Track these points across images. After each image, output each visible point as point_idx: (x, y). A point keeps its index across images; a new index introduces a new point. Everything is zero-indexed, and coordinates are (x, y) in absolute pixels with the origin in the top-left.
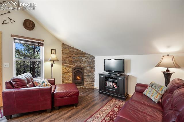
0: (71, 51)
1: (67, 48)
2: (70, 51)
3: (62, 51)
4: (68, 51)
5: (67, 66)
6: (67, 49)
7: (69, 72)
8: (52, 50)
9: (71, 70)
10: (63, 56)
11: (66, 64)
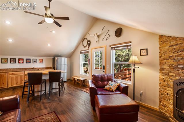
0: (172, 46)
1: (165, 42)
2: (170, 46)
3: (160, 48)
4: (167, 47)
5: (165, 74)
6: (165, 44)
7: (169, 86)
8: (142, 51)
9: (171, 83)
10: (160, 57)
11: (164, 71)
